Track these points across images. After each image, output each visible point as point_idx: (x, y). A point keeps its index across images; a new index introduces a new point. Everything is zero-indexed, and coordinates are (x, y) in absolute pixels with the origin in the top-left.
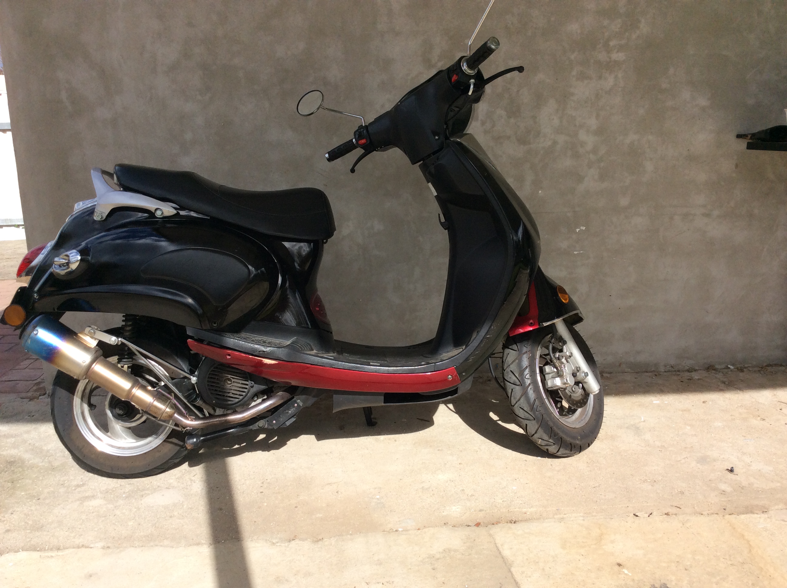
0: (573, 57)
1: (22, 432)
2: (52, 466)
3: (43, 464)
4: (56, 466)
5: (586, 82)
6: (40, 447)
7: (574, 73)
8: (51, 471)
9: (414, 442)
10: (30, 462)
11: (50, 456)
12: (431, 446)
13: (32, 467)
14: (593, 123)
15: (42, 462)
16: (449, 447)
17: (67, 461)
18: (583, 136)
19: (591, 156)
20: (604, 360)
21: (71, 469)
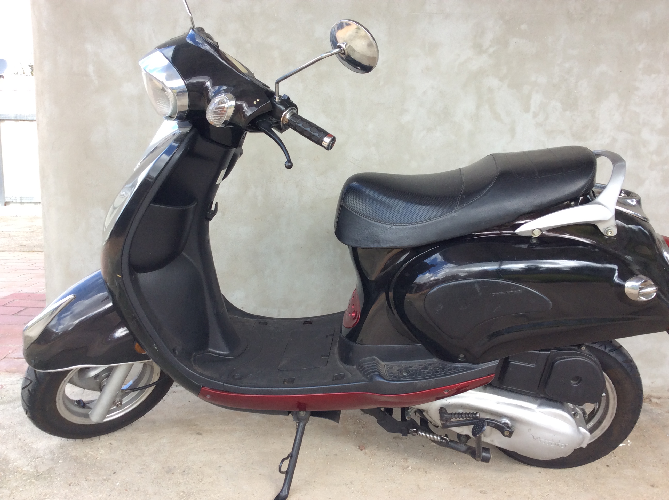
0: (640, 48)
1: (16, 423)
2: (37, 472)
3: (28, 468)
4: (41, 473)
5: (653, 76)
6: (30, 445)
7: (641, 66)
8: (34, 479)
9: (449, 477)
10: (15, 464)
11: (38, 458)
12: (471, 485)
13: (15, 471)
14: (659, 121)
15: (28, 465)
16: (494, 489)
17: (54, 466)
18: (646, 134)
19: (655, 158)
20: (653, 383)
21: (57, 479)
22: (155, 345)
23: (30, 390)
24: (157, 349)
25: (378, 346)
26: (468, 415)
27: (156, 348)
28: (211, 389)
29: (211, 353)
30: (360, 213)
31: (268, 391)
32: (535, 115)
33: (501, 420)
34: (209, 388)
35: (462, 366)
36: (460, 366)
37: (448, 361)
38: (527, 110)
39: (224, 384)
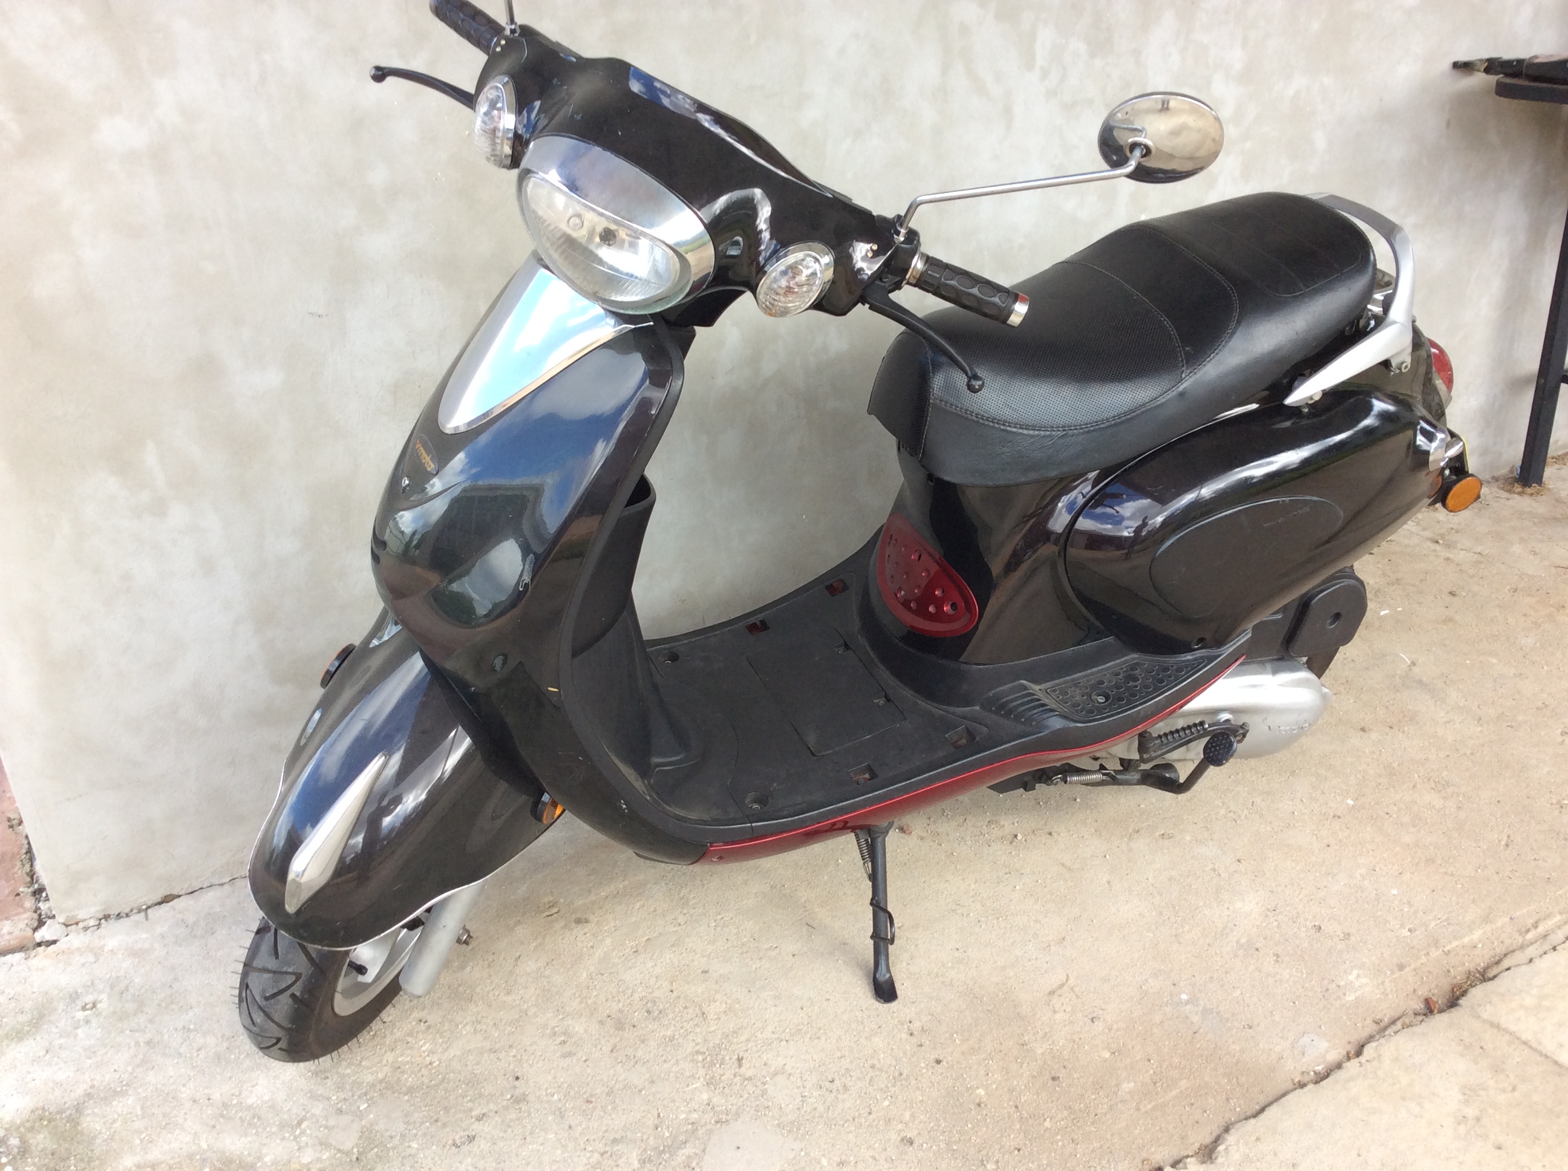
22: (622, 802)
23: (298, 994)
24: (626, 808)
25: (1029, 660)
26: (1189, 731)
27: (624, 806)
28: (727, 844)
29: (660, 766)
30: (983, 416)
31: (841, 808)
32: (1045, 74)
33: (1219, 717)
34: (721, 844)
35: (1195, 656)
36: (1190, 658)
37: (1175, 653)
38: (1029, 63)
39: (753, 825)
